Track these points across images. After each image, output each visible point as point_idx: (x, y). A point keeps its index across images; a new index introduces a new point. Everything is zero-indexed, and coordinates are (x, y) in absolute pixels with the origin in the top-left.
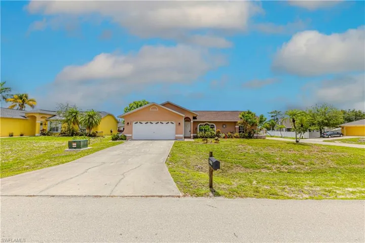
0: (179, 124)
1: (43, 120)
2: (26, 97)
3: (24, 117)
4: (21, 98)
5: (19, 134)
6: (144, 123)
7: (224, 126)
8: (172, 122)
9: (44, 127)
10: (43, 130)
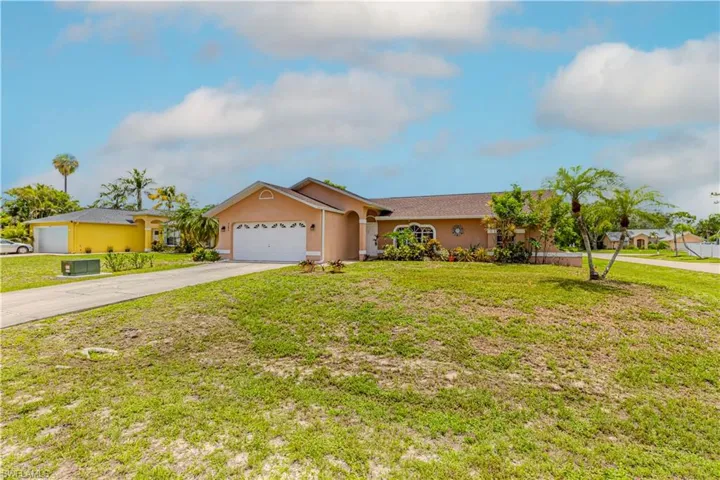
0: (313, 226)
1: (156, 226)
2: (172, 191)
3: (131, 222)
4: (165, 193)
5: (124, 248)
6: (252, 226)
7: (458, 231)
8: (302, 222)
9: (157, 238)
10: (155, 243)
